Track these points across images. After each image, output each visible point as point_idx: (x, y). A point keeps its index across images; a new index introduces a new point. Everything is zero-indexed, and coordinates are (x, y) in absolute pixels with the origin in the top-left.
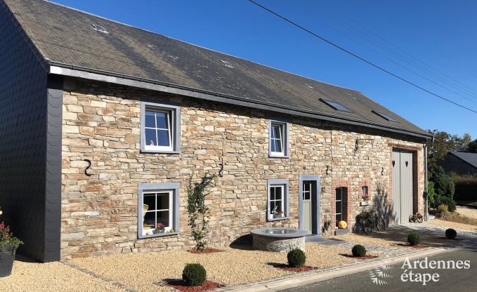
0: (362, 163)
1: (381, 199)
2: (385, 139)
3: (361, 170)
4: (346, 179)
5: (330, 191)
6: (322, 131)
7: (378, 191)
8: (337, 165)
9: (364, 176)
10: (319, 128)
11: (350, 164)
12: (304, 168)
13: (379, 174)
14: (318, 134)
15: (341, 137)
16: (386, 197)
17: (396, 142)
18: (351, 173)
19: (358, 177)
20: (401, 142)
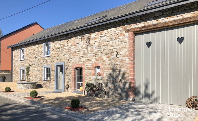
0: (94, 52)
1: (117, 77)
2: (121, 28)
3: (93, 56)
4: (81, 63)
5: (71, 70)
6: (67, 40)
7: (114, 70)
8: (75, 56)
9: (97, 60)
10: (65, 39)
11: (84, 54)
12: (57, 60)
13: (113, 56)
14: (64, 43)
15: (77, 40)
16: (124, 74)
17: (134, 26)
18: (85, 59)
19: (91, 61)
20: (141, 25)
